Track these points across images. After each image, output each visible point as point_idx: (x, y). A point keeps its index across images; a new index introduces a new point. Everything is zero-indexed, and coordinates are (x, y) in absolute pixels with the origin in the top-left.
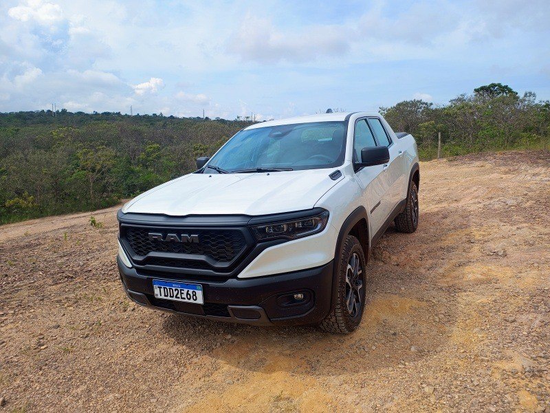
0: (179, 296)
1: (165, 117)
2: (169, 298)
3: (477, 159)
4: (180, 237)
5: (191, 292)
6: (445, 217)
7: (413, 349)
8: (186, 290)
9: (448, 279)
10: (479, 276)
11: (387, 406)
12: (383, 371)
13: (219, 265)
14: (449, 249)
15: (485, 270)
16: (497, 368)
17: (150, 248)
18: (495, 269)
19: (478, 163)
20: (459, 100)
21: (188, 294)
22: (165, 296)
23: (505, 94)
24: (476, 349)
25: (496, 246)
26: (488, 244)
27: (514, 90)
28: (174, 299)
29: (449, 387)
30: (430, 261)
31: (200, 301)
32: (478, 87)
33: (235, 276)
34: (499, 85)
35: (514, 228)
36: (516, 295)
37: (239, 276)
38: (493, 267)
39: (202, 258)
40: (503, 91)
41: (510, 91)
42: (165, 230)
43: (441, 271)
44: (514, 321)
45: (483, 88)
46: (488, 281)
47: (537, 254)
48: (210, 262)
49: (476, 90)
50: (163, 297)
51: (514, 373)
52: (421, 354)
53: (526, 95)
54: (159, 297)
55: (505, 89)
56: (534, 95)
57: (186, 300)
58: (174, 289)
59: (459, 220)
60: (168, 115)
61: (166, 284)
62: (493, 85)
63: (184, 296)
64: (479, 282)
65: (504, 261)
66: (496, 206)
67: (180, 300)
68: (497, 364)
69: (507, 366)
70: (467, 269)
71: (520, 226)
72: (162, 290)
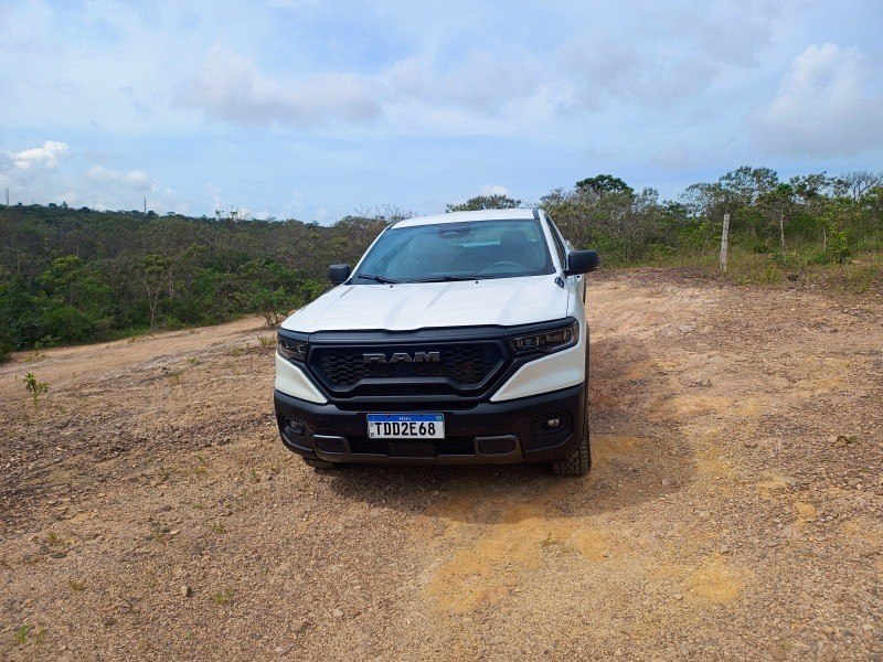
0: (408, 431)
1: (72, 210)
2: (392, 436)
3: (606, 278)
4: (412, 356)
5: (426, 424)
6: (615, 348)
7: (664, 482)
8: (419, 423)
9: (661, 414)
10: (694, 408)
11: (670, 533)
12: (645, 505)
13: (465, 388)
14: (643, 383)
15: (698, 400)
16: (762, 488)
17: (359, 375)
18: (707, 399)
19: (609, 284)
20: (554, 197)
21: (421, 427)
22: (386, 434)
23: (617, 191)
24: (731, 474)
25: (697, 376)
26: (685, 375)
27: (629, 185)
28: (400, 436)
29: (724, 508)
30: (628, 397)
31: (440, 434)
32: (582, 179)
33: (487, 400)
34: (609, 177)
35: (705, 356)
36: (744, 423)
37: (493, 399)
38: (704, 397)
39: (442, 380)
40: (615, 187)
41: (624, 186)
42: (388, 349)
43: (646, 405)
44: (756, 446)
45: (588, 181)
46: (706, 413)
47: (746, 382)
48: (454, 384)
49: (580, 184)
50: (382, 436)
51: (781, 490)
52: (675, 486)
53: (645, 193)
54: (376, 436)
55: (616, 183)
56: (656, 194)
57: (419, 436)
58: (400, 423)
59: (634, 351)
60: (77, 207)
61: (389, 418)
62: (602, 178)
63: (416, 431)
64: (695, 415)
65: (712, 391)
66: (670, 333)
67: (410, 437)
68: (759, 485)
69: (773, 485)
70: (677, 401)
71: (709, 353)
72: (382, 427)
